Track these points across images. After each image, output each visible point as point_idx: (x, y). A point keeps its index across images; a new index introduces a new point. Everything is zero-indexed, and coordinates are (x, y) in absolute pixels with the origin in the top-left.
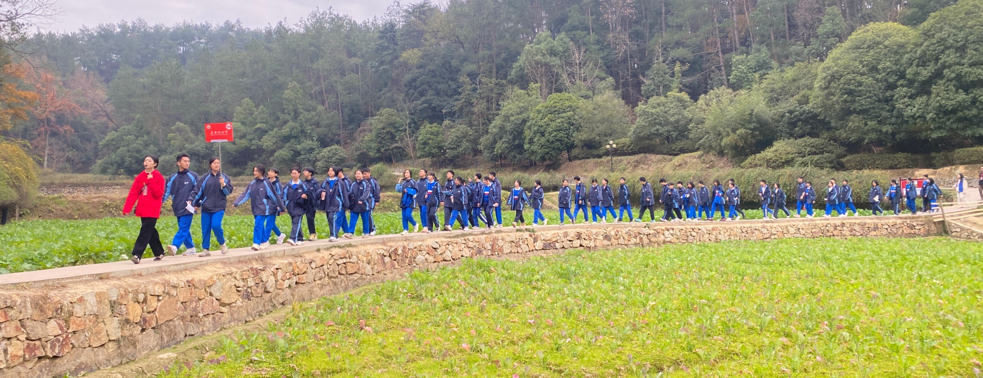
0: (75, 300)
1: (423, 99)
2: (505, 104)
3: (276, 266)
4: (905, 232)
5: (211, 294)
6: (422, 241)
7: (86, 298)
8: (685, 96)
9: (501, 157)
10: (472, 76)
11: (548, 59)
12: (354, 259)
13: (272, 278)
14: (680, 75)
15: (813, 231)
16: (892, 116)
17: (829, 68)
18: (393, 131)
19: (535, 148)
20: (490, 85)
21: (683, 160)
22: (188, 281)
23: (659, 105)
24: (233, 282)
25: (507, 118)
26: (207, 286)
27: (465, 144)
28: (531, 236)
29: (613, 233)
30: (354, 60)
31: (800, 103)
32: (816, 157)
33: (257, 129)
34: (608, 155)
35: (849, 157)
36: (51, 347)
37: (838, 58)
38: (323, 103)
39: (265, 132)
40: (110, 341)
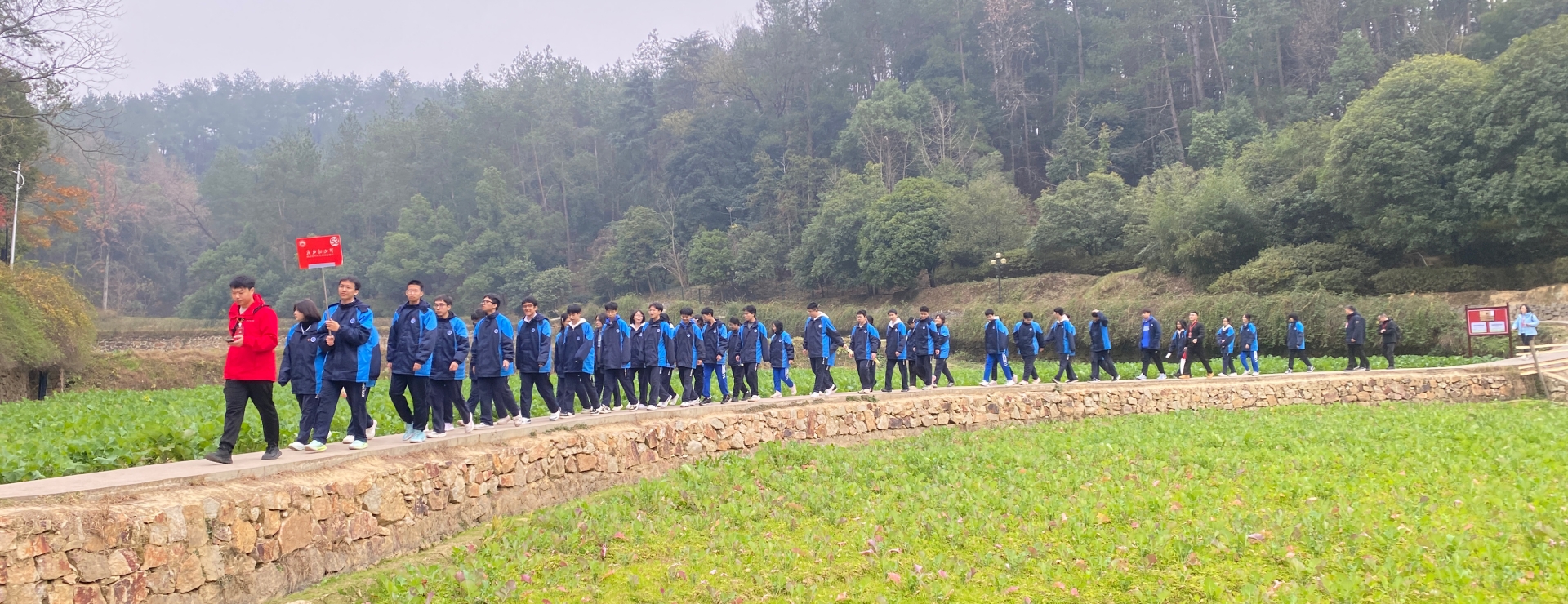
0: (152, 518)
1: (697, 190)
2: (828, 196)
3: (467, 461)
4: (1474, 392)
5: (365, 507)
6: (697, 418)
7: (168, 516)
8: (1116, 179)
9: (823, 281)
10: (775, 152)
11: (897, 123)
12: (590, 448)
13: (461, 480)
14: (1108, 145)
15: (1325, 393)
16: (1452, 206)
17: (1348, 131)
18: (650, 242)
19: (874, 266)
20: (802, 166)
21: (1115, 281)
22: (328, 487)
23: (1074, 194)
24: (399, 487)
25: (830, 219)
26: (359, 494)
27: (764, 262)
28: (870, 407)
29: (1002, 401)
30: (586, 131)
31: (1302, 187)
32: (1329, 275)
33: (435, 243)
34: (993, 276)
35: (1381, 274)
36: (116, 594)
37: (1363, 115)
38: (539, 199)
39: (447, 247)
40: (207, 582)
